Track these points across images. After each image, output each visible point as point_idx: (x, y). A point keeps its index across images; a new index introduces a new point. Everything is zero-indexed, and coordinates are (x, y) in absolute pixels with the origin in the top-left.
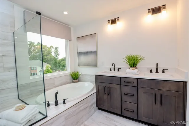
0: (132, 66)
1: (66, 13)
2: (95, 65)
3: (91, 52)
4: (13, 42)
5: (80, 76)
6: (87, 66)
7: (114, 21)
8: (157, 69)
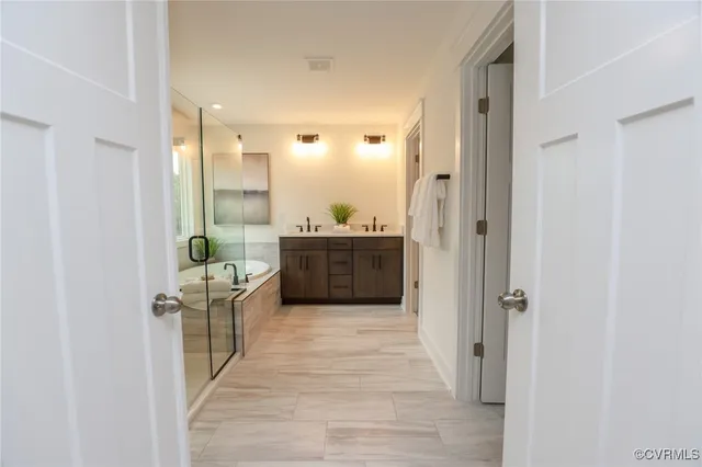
0: (341, 221)
1: (217, 107)
2: (267, 222)
7: (308, 139)
8: (374, 226)
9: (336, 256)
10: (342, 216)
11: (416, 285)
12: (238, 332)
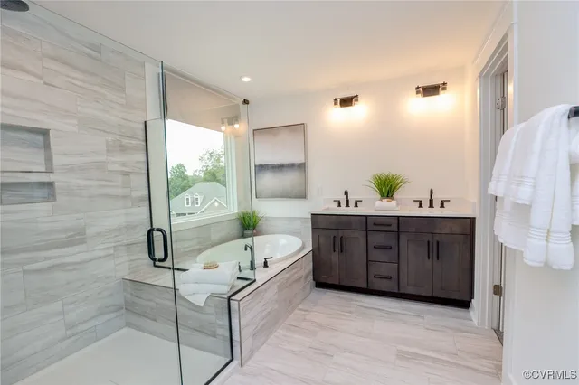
0: (386, 195)
1: (246, 79)
2: (302, 195)
3: (292, 166)
4: (144, 143)
5: (261, 222)
6: (282, 196)
7: (346, 102)
8: (431, 201)
9: (377, 239)
10: (387, 188)
11: (498, 290)
12: (236, 337)
